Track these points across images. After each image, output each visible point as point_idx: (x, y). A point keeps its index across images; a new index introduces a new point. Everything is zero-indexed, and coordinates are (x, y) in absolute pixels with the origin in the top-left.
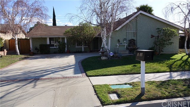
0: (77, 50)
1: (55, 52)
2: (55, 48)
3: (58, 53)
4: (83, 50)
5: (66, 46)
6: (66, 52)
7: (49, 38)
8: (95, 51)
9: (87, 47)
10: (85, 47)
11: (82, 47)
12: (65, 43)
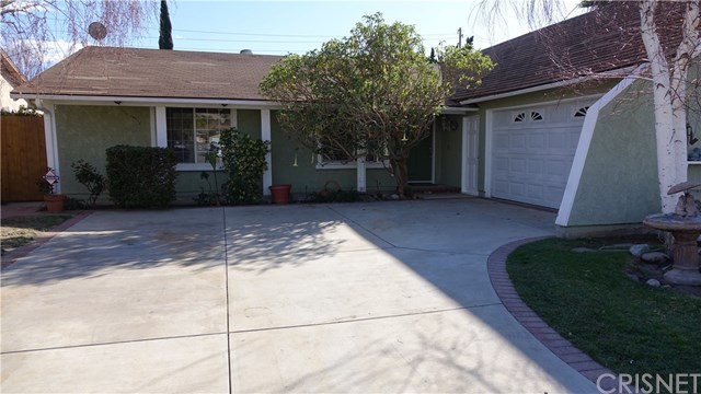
0: (331, 186)
1: (203, 196)
2: (204, 174)
4: (361, 184)
5: (268, 158)
6: (266, 192)
7: (168, 109)
11: (356, 169)
12: (260, 142)
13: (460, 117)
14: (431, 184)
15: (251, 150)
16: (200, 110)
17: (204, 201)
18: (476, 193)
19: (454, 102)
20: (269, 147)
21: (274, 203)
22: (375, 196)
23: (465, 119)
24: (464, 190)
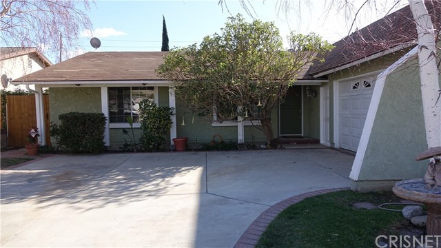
0: (218, 139)
1: (126, 145)
2: (125, 131)
3: (138, 151)
4: (241, 137)
5: (174, 119)
8: (288, 143)
9: (257, 123)
10: (249, 123)
11: (237, 126)
12: (168, 109)
13: (318, 87)
14: (301, 137)
15: (154, 114)
16: (134, 88)
17: (126, 149)
18: (329, 145)
19: (309, 76)
20: (174, 112)
21: (175, 150)
22: (250, 146)
23: (321, 89)
24: (322, 142)
